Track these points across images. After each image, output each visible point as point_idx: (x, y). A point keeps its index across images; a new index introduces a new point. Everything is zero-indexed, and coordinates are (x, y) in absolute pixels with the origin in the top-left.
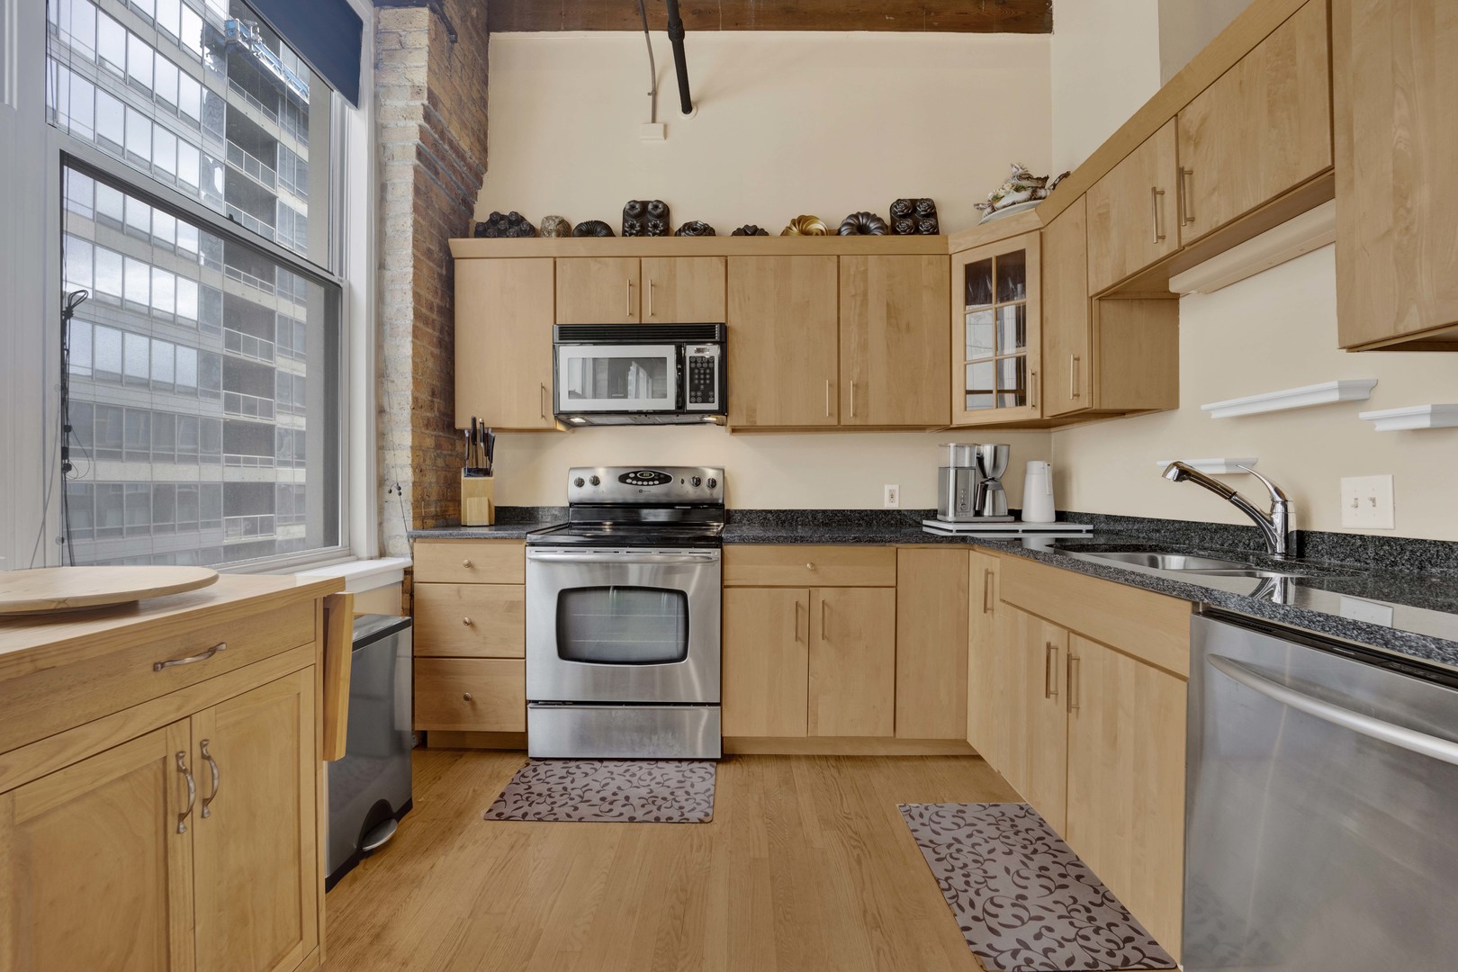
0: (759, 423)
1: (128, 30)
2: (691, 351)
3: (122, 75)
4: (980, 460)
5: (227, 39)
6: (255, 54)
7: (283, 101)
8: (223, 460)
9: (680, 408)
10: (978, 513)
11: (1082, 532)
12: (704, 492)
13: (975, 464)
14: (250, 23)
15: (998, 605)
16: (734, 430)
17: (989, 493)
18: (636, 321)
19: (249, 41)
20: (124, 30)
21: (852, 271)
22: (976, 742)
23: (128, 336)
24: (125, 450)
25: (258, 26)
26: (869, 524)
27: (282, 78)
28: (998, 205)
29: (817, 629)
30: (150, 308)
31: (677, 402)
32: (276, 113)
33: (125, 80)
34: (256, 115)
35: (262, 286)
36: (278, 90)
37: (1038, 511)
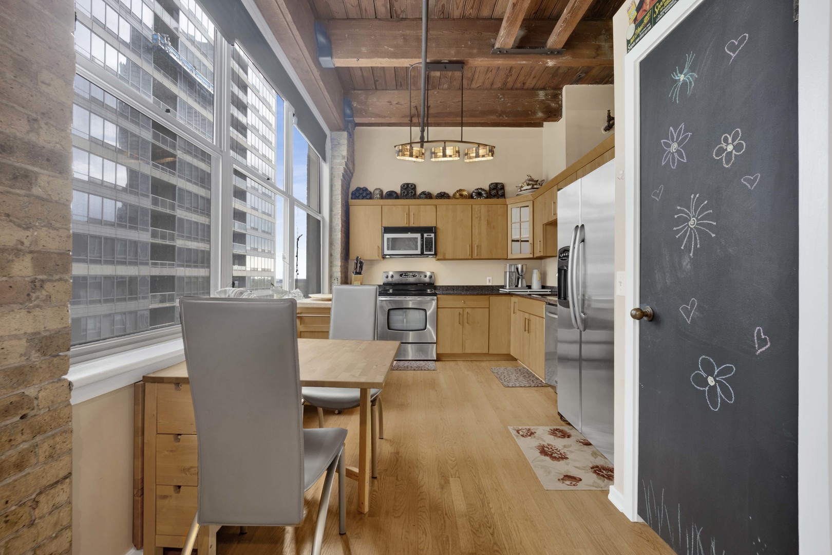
0: (447, 258)
1: (106, 42)
2: (425, 235)
3: (103, 65)
4: (517, 269)
5: (153, 44)
6: (167, 52)
7: (181, 75)
8: (150, 264)
9: (422, 253)
10: (517, 286)
11: (548, 291)
12: (427, 280)
13: (515, 270)
14: (165, 35)
15: (518, 311)
16: (438, 260)
17: (520, 280)
18: (408, 226)
19: (164, 45)
20: (104, 42)
21: (476, 210)
22: (513, 353)
23: (105, 199)
24: (103, 259)
25: (169, 37)
26: (482, 290)
27: (180, 63)
28: (522, 189)
29: (465, 320)
30: (115, 185)
31: (421, 251)
32: (177, 81)
33: (104, 67)
34: (167, 83)
35: (170, 172)
36: (178, 69)
37: (536, 286)
